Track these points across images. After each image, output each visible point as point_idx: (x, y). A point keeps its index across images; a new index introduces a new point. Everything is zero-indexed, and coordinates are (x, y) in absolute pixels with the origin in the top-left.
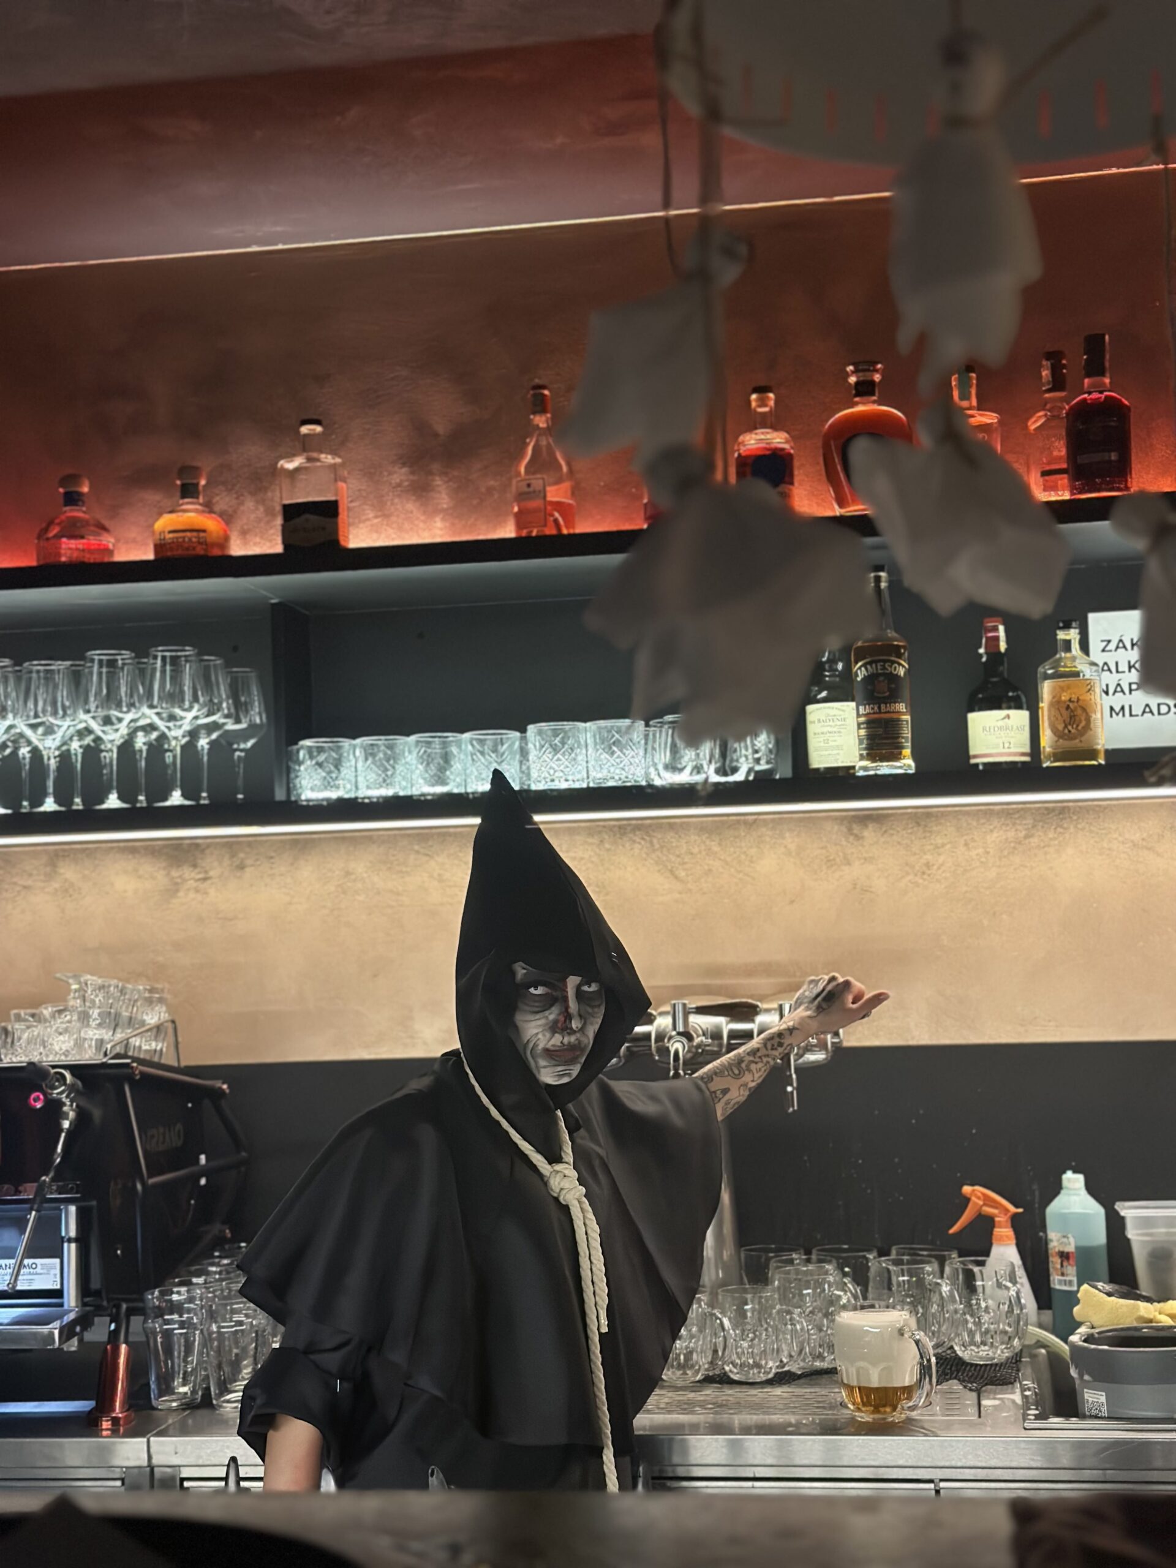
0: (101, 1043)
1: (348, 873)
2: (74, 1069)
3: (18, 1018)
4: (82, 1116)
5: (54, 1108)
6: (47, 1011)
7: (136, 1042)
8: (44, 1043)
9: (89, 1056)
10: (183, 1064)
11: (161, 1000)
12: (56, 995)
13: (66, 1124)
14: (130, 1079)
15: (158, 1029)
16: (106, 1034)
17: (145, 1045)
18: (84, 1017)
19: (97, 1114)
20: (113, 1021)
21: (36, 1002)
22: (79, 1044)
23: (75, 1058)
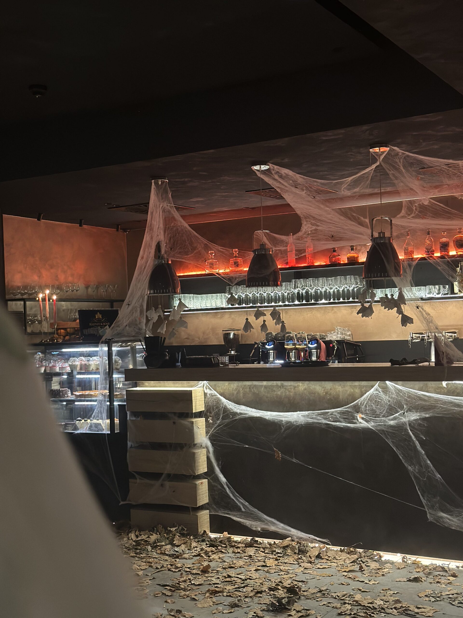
0: (340, 337)
1: (380, 310)
2: (336, 341)
3: (328, 333)
4: (338, 348)
5: (334, 346)
6: (332, 332)
7: (346, 337)
8: (332, 337)
9: (339, 339)
10: (354, 341)
11: (350, 331)
12: (334, 330)
13: (335, 349)
14: (344, 342)
15: (349, 335)
16: (341, 336)
17: (348, 338)
18: (338, 333)
19: (340, 347)
20: (342, 334)
21: (330, 331)
22: (337, 337)
23: (337, 339)
